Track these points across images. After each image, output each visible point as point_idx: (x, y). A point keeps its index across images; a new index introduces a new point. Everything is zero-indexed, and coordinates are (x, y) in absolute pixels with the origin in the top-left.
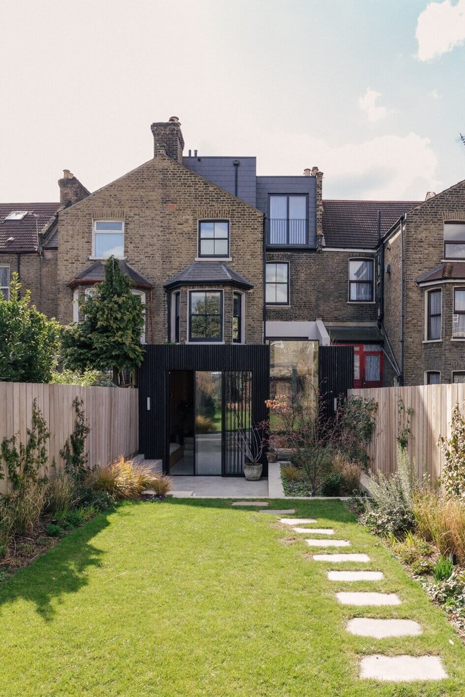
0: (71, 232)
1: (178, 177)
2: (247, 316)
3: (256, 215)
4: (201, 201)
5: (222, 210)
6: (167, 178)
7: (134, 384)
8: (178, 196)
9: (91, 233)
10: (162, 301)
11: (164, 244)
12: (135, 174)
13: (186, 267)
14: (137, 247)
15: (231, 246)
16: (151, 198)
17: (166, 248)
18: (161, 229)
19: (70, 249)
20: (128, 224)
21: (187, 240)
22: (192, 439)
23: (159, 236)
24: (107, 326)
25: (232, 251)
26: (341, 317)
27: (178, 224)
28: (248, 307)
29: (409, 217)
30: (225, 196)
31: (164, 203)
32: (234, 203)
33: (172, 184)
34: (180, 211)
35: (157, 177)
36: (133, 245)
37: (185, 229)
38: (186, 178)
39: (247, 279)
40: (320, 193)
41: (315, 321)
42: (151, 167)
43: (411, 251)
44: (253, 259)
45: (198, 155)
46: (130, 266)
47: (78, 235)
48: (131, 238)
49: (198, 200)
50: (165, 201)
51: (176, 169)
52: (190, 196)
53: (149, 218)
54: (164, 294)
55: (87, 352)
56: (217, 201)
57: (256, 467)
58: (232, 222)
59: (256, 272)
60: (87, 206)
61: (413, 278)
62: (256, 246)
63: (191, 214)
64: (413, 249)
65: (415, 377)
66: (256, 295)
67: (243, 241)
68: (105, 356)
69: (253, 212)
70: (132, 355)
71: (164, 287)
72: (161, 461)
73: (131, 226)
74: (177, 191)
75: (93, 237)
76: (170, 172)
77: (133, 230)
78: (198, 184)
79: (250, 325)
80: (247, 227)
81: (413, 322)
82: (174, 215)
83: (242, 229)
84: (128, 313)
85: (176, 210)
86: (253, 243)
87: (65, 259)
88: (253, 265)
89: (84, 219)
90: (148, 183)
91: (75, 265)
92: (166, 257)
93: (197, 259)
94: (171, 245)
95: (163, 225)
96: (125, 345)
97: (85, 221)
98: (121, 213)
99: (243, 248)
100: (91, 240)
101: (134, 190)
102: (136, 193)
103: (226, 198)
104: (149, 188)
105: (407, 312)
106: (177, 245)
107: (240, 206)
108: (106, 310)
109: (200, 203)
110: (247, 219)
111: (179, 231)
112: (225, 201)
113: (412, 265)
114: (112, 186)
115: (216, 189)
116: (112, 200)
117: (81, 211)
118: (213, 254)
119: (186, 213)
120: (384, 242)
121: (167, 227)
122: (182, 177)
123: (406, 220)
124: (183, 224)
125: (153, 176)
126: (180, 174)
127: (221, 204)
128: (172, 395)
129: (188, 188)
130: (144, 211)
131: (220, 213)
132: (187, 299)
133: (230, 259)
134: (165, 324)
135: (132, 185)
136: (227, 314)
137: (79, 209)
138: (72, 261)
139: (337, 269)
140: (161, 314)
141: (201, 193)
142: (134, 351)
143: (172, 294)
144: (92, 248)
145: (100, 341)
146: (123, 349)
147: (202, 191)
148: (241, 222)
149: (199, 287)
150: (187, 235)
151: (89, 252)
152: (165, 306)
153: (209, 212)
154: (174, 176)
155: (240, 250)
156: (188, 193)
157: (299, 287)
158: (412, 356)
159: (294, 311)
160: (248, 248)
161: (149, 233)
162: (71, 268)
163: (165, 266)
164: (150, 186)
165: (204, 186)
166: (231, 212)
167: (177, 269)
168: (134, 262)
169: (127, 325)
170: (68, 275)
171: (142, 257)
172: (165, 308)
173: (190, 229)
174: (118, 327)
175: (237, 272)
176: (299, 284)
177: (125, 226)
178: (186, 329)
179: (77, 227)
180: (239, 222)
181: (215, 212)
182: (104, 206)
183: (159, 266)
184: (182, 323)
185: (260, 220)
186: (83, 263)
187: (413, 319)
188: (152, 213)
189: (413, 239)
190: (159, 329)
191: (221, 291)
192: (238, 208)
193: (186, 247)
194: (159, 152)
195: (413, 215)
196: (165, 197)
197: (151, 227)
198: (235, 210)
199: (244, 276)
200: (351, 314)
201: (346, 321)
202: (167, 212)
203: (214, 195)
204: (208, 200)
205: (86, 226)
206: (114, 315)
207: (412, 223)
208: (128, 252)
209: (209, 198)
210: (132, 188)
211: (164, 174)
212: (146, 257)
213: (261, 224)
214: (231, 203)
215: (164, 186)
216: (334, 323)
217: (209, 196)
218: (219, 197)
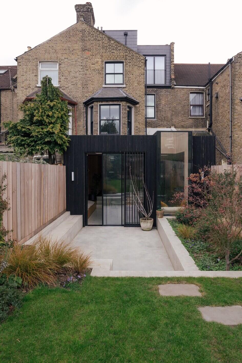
0: (25, 70)
1: (92, 35)
2: (135, 121)
3: (141, 58)
4: (106, 49)
5: (119, 55)
6: (85, 36)
7: (63, 163)
8: (92, 47)
9: (38, 70)
10: (82, 112)
11: (83, 77)
12: (65, 33)
13: (97, 91)
14: (66, 79)
15: (125, 77)
16: (75, 48)
17: (85, 79)
18: (82, 67)
19: (25, 80)
20: (61, 64)
21: (98, 74)
22: (101, 197)
23: (80, 71)
24: (41, 121)
25: (126, 81)
26: (185, 126)
27: (92, 64)
28: (136, 115)
29: (235, 59)
30: (121, 47)
31: (83, 51)
32: (127, 51)
33: (88, 39)
34: (93, 56)
35: (78, 35)
36: (64, 77)
37: (96, 67)
38: (97, 35)
39: (135, 98)
40: (173, 54)
41: (170, 128)
42: (75, 29)
43: (237, 81)
44: (138, 86)
45: (103, 29)
46: (62, 91)
47: (30, 71)
48: (62, 73)
49: (104, 49)
50: (84, 50)
51: (90, 30)
52: (99, 47)
53: (73, 60)
54: (84, 108)
55: (27, 139)
56: (116, 50)
57: (149, 221)
58: (126, 63)
59: (140, 93)
60: (35, 53)
61: (238, 97)
62: (141, 78)
63: (100, 58)
64: (238, 79)
65: (239, 159)
66: (141, 108)
67: (133, 74)
68: (40, 142)
69: (138, 56)
70: (59, 142)
71: (84, 103)
72: (81, 216)
73: (62, 66)
74: (91, 44)
75: (39, 73)
76: (87, 32)
77: (64, 68)
78: (104, 39)
79: (137, 127)
80: (135, 66)
81: (238, 125)
82: (90, 58)
83: (132, 67)
84: (57, 112)
85: (91, 55)
86: (139, 76)
87: (22, 86)
88: (139, 89)
89: (33, 61)
90: (73, 38)
91: (28, 90)
92: (85, 85)
93: (104, 86)
94: (88, 77)
95: (83, 65)
96: (55, 134)
97: (34, 63)
98: (56, 57)
99: (132, 79)
100: (38, 74)
101: (64, 43)
102: (66, 45)
103: (122, 48)
104: (74, 42)
105: (234, 118)
106: (91, 77)
107: (131, 53)
108: (40, 109)
109: (106, 51)
110: (135, 61)
111: (92, 68)
112: (121, 49)
113: (237, 89)
114: (50, 41)
115: (115, 42)
116: (50, 49)
117: (31, 57)
118: (114, 83)
119: (97, 57)
120: (212, 81)
121: (85, 66)
122: (94, 35)
123: (233, 61)
124: (95, 64)
125: (76, 34)
126: (93, 33)
127: (119, 52)
128: (89, 171)
129: (98, 42)
130: (70, 56)
131: (118, 57)
132: (98, 110)
133: (124, 86)
134: (84, 126)
135: (63, 40)
136: (124, 119)
137: (30, 55)
138: (26, 87)
139: (183, 98)
140: (81, 120)
141: (106, 45)
142: (61, 138)
143: (89, 108)
144: (39, 80)
145: (36, 131)
146: (53, 137)
147: (107, 44)
148: (131, 63)
149: (106, 102)
150: (98, 71)
151: (37, 82)
152: (84, 115)
153: (111, 56)
154: (89, 34)
155: (131, 80)
156: (98, 45)
157: (161, 108)
158: (238, 146)
159: (158, 122)
160: (135, 79)
161: (74, 70)
162: (25, 92)
163: (84, 90)
164: (74, 41)
165: (108, 40)
166: (125, 57)
167: (92, 92)
168: (64, 88)
169: (56, 121)
170: (23, 96)
171: (69, 85)
172: (84, 116)
173: (99, 67)
174: (50, 122)
175: (129, 94)
176: (161, 107)
177: (59, 66)
178: (98, 128)
179: (29, 67)
180: (130, 62)
181: (115, 57)
182: (46, 53)
183: (80, 90)
184: (95, 125)
185: (143, 62)
186: (33, 89)
187: (238, 123)
188: (76, 57)
189: (238, 73)
190: (81, 129)
191: (120, 105)
192: (129, 54)
193: (96, 78)
194: (80, 19)
195: (238, 58)
196: (83, 47)
197: (75, 66)
198: (127, 55)
199: (133, 96)
200: (191, 124)
201: (188, 128)
202: (85, 57)
203: (114, 46)
204: (110, 49)
205: (34, 66)
206: (47, 113)
207: (238, 63)
208: (60, 82)
209: (111, 48)
210: (63, 42)
211: (83, 33)
212: (72, 85)
213: (144, 64)
214: (125, 51)
215: (83, 40)
216: (181, 129)
217: (111, 47)
218: (117, 47)
